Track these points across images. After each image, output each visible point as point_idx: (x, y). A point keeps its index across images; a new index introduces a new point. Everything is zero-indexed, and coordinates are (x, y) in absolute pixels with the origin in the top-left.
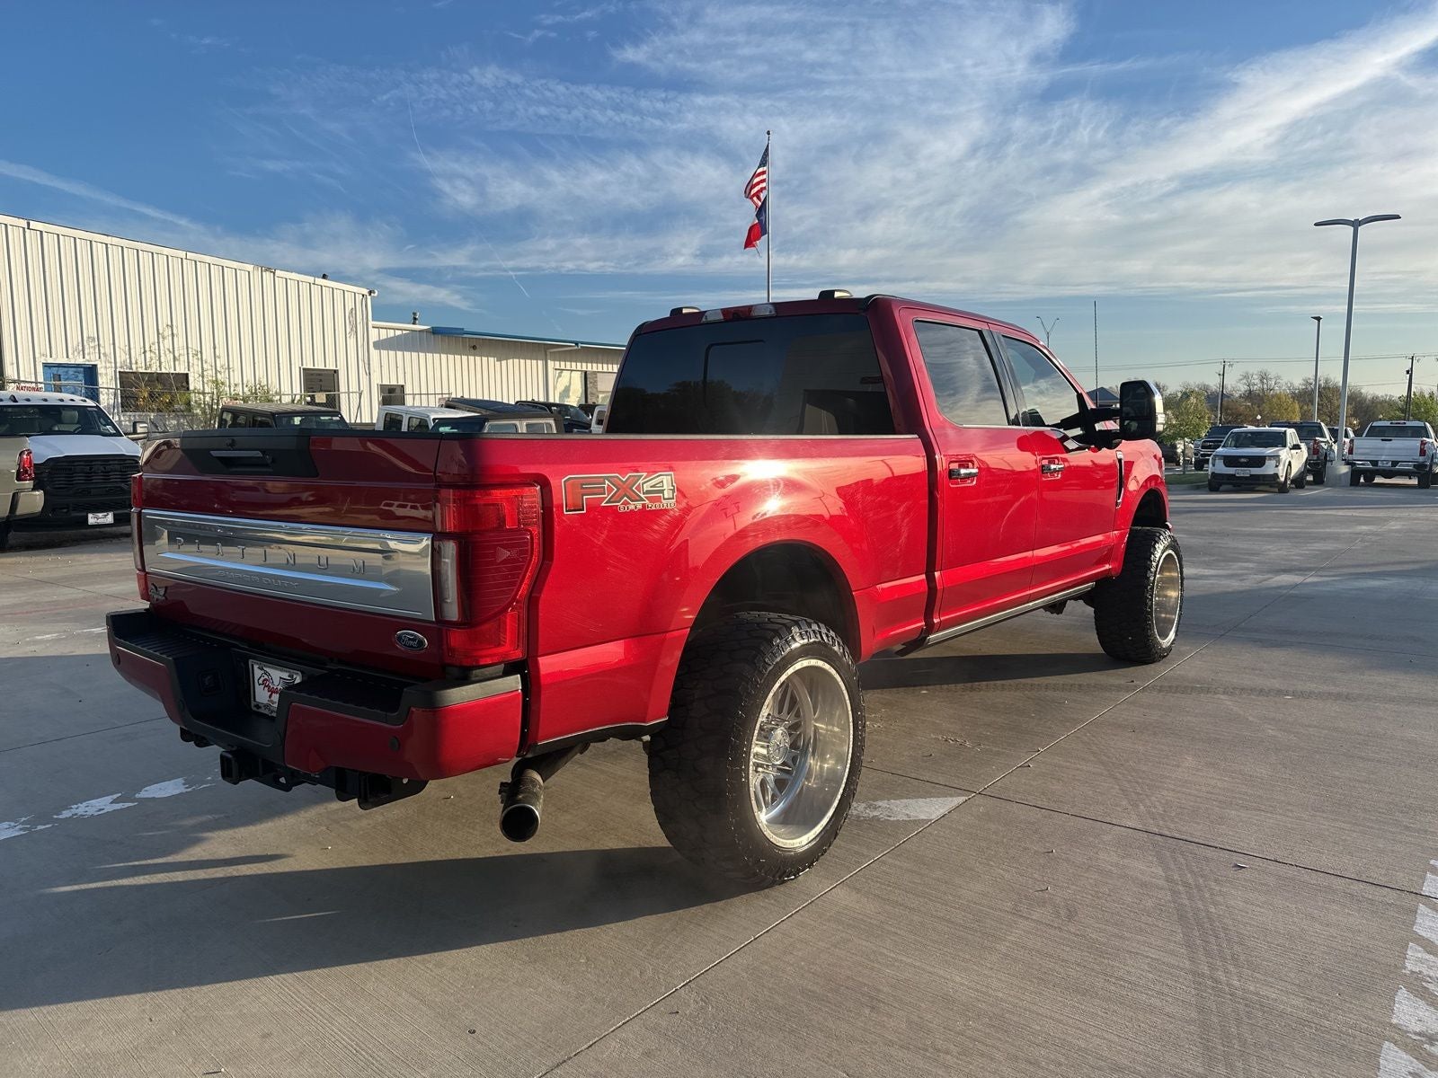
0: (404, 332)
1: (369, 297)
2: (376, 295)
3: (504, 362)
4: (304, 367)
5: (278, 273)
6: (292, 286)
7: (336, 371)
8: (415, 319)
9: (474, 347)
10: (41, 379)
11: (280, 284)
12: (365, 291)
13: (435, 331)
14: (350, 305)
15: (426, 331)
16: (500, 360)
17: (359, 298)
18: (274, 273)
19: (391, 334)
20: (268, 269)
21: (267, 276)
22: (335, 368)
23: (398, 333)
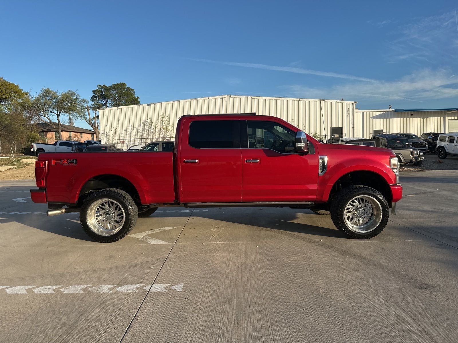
0: (384, 112)
1: (354, 104)
2: (357, 103)
3: (425, 119)
4: (332, 127)
5: (325, 100)
6: (330, 104)
7: (342, 128)
8: (390, 107)
9: (412, 115)
10: (264, 135)
11: (326, 104)
12: (353, 102)
13: (396, 111)
14: (348, 107)
15: (393, 111)
16: (423, 118)
17: (351, 104)
18: (324, 101)
19: (380, 113)
20: (323, 100)
21: (322, 102)
22: (342, 127)
23: (383, 112)
